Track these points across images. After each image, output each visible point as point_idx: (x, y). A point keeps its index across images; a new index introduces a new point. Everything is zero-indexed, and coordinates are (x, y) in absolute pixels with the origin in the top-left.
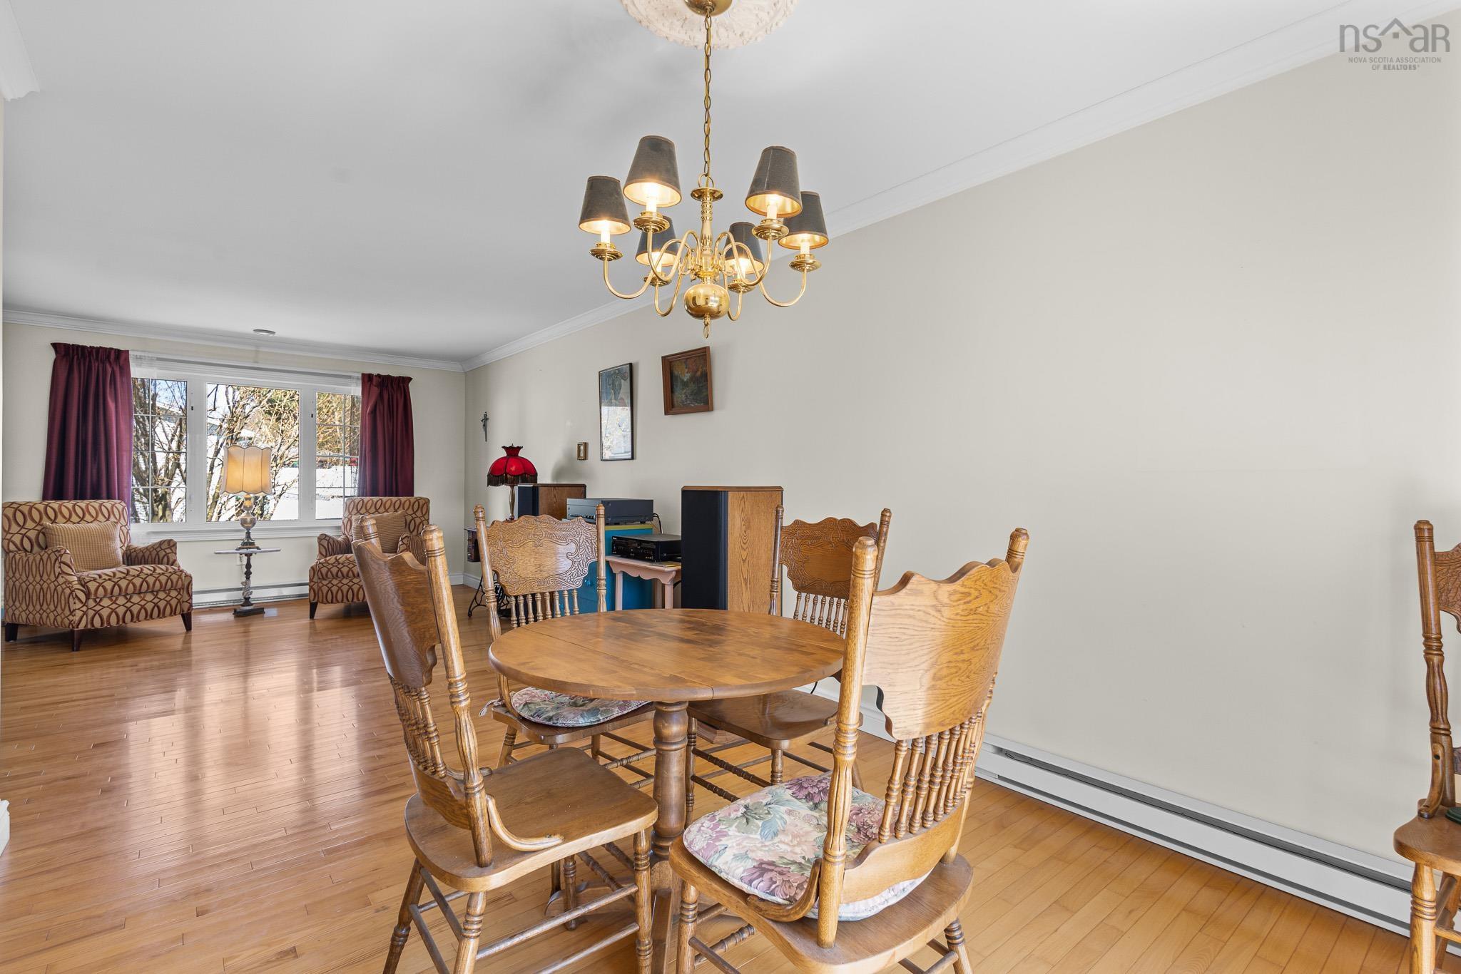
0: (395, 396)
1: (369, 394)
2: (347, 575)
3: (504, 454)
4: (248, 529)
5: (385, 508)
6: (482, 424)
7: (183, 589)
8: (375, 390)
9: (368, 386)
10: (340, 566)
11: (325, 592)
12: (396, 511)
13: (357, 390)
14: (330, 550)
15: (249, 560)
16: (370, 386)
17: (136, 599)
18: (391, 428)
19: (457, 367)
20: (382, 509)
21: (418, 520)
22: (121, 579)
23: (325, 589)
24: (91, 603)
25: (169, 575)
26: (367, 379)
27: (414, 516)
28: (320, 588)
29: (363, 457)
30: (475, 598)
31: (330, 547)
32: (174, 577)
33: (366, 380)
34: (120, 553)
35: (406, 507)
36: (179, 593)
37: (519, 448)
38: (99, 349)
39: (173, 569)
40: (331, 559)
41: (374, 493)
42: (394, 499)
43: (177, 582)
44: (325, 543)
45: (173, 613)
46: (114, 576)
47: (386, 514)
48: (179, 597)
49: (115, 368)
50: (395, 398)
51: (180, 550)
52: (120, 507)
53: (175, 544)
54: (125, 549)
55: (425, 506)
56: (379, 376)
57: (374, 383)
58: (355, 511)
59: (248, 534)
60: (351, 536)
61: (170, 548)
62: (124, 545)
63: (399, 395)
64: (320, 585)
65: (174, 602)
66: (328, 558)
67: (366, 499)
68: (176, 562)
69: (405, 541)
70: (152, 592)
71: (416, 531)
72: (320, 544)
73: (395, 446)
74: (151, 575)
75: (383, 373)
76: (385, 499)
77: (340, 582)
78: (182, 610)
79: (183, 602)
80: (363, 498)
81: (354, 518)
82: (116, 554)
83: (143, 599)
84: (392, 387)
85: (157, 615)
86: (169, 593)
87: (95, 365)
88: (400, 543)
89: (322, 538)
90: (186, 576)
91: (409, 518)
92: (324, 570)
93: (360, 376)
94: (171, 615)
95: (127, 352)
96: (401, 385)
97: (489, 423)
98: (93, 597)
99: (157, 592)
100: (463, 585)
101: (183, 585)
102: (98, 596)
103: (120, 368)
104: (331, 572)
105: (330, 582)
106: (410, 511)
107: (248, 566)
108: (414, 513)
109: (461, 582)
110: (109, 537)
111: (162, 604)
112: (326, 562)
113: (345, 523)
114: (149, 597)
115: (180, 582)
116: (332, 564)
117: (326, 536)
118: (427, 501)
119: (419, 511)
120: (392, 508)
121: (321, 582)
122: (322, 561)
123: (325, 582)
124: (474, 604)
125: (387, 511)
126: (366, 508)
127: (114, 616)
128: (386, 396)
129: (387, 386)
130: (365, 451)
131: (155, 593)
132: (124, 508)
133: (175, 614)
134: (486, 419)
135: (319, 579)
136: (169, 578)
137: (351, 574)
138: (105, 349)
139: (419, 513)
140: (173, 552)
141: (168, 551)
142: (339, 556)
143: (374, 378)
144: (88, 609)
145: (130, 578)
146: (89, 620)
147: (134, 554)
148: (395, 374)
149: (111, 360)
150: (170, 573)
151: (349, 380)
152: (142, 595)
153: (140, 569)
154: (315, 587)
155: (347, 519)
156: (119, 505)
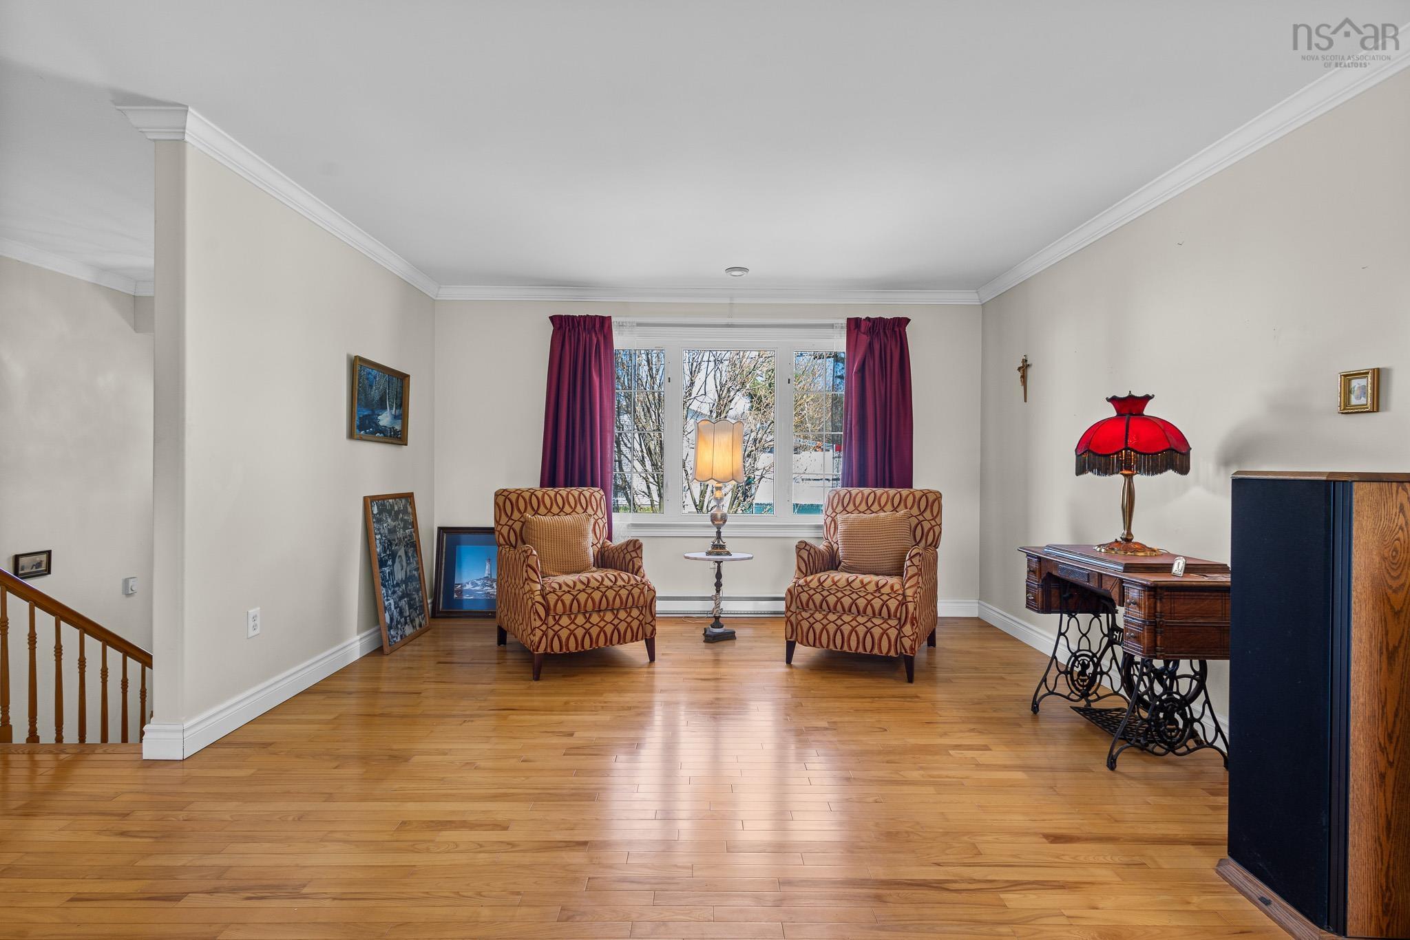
0: (889, 347)
1: (855, 349)
2: (835, 608)
3: (1111, 412)
4: (719, 528)
5: (880, 505)
6: (1019, 374)
7: (646, 607)
8: (864, 339)
9: (855, 335)
10: (825, 593)
11: (805, 630)
12: (895, 509)
13: (839, 343)
14: (811, 565)
15: (719, 567)
16: (857, 334)
17: (595, 618)
18: (883, 392)
19: (969, 298)
20: (875, 507)
21: (926, 526)
22: (580, 591)
23: (805, 625)
24: (551, 621)
25: (630, 588)
26: (854, 325)
27: (921, 518)
28: (799, 623)
29: (848, 434)
30: (1044, 680)
31: (811, 560)
32: (636, 591)
33: (853, 327)
34: (591, 552)
35: (909, 505)
36: (641, 613)
37: (1147, 398)
38: (585, 318)
39: (635, 579)
40: (813, 580)
41: (862, 483)
42: (892, 491)
43: (639, 597)
44: (805, 554)
45: (635, 638)
46: (575, 586)
47: (882, 514)
48: (641, 618)
49: (600, 338)
50: (888, 351)
51: (646, 553)
52: (598, 496)
53: (640, 546)
54: (599, 546)
55: (936, 504)
56: (868, 319)
57: (863, 329)
58: (840, 508)
59: (719, 533)
60: (836, 543)
61: (635, 550)
62: (599, 542)
63: (894, 343)
64: (800, 618)
65: (635, 624)
66: (809, 579)
67: (854, 491)
68: (641, 570)
69: (916, 561)
70: (612, 610)
71: (924, 541)
72: (799, 556)
73: (888, 417)
74: (611, 587)
75: (873, 316)
76: (879, 491)
77: (825, 617)
78: (644, 634)
79: (646, 623)
80: (850, 489)
81: (839, 518)
82: (587, 555)
83: (602, 619)
84: (885, 333)
85: (617, 642)
86: (630, 612)
87: (583, 335)
88: (908, 563)
89: (802, 546)
90: (650, 589)
91: (914, 521)
92: (804, 597)
93: (844, 322)
94: (632, 641)
95: (610, 318)
96: (897, 329)
97: (1030, 372)
98: (552, 613)
99: (618, 610)
100: (978, 619)
101: (645, 601)
102: (558, 612)
103: (604, 336)
104: (813, 601)
105: (812, 615)
106: (915, 511)
107: (719, 575)
108: (921, 514)
109: (974, 613)
110: (580, 533)
111: (622, 627)
112: (807, 584)
113: (828, 524)
114: (609, 617)
115: (642, 598)
116: (814, 589)
117: (806, 544)
118: (939, 496)
119: (929, 510)
120: (889, 506)
121: (800, 613)
122: (801, 582)
123: (805, 615)
124: (1043, 691)
125: (882, 509)
126: (854, 504)
127: (572, 639)
128: (877, 347)
129: (879, 332)
130: (851, 424)
131: (615, 612)
132: (601, 498)
133: (637, 640)
134: (1024, 368)
135: (798, 607)
136: (630, 593)
137: (839, 607)
138: (591, 317)
139: (928, 515)
140: (638, 557)
141: (634, 554)
142: (823, 576)
143: (862, 322)
144: (548, 628)
145: (589, 591)
146: (549, 642)
147: (606, 554)
148: (888, 315)
149: (597, 329)
150: (632, 585)
151: (830, 331)
152: (602, 614)
153: (600, 579)
154: (793, 619)
155: (830, 519)
156: (598, 493)
